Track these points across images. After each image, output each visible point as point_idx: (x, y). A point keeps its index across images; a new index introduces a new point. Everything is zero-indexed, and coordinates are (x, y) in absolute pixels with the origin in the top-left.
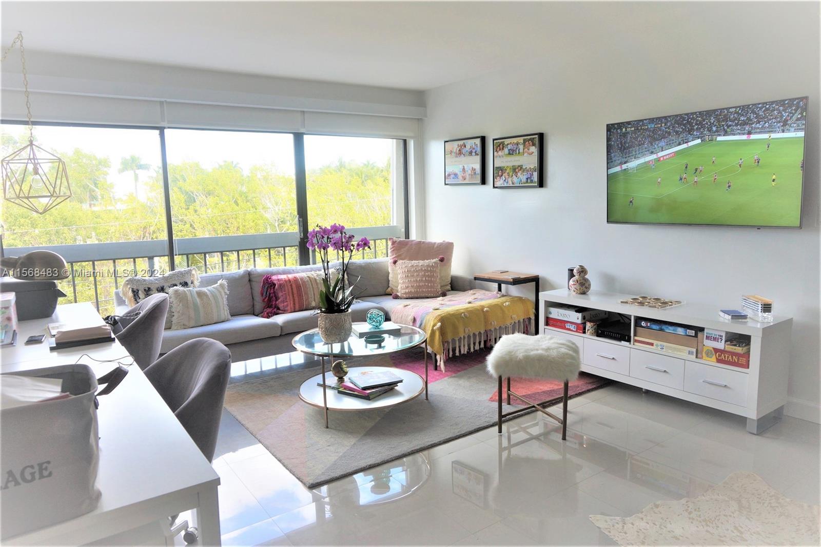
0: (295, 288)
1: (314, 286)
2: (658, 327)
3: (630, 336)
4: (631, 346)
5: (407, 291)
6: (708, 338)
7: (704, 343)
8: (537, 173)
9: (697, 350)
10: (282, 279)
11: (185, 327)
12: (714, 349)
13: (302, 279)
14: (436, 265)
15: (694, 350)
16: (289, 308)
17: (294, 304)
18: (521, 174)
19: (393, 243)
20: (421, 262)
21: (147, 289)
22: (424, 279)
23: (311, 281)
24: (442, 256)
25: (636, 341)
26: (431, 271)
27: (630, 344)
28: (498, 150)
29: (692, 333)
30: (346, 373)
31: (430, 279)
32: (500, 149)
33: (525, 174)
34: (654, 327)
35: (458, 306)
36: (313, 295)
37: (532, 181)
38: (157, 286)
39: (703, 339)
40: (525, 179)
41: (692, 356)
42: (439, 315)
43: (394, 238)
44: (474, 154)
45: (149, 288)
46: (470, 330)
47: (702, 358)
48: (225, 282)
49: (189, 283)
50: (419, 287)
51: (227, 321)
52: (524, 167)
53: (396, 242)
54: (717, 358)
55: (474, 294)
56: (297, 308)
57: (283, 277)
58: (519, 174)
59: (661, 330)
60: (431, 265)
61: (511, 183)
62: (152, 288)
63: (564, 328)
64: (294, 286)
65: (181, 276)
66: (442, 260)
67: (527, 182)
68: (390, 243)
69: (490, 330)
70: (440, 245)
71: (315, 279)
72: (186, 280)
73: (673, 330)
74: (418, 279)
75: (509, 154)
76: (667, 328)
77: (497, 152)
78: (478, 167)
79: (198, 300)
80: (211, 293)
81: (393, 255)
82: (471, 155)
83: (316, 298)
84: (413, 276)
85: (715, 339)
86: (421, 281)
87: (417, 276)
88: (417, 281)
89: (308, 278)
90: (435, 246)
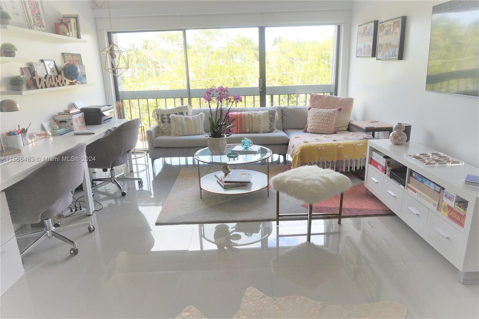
0: (239, 120)
1: (250, 119)
2: (421, 179)
3: (405, 182)
4: (405, 190)
5: (311, 128)
6: (446, 195)
7: (443, 200)
8: (398, 48)
9: (439, 204)
10: (233, 114)
11: (176, 135)
12: (448, 206)
13: (244, 115)
14: (334, 113)
15: (437, 203)
16: (234, 131)
17: (237, 129)
18: (390, 49)
19: (312, 96)
20: (325, 110)
21: (162, 114)
22: (322, 121)
23: (249, 117)
24: (341, 107)
25: (408, 187)
26: (328, 117)
27: (405, 188)
28: (381, 31)
29: (438, 189)
30: (230, 172)
31: (326, 122)
32: (382, 30)
33: (392, 49)
34: (419, 179)
35: (326, 142)
36: (248, 125)
37: (395, 56)
38: (167, 113)
39: (443, 196)
40: (392, 53)
41: (434, 207)
42: (303, 146)
43: (313, 93)
44: (370, 34)
45: (163, 114)
46: (324, 158)
47: (440, 211)
48: (203, 114)
49: (185, 113)
50: (319, 126)
51: (201, 134)
52: (392, 44)
53: (313, 96)
54: (448, 214)
55: (353, 135)
56: (239, 131)
57: (235, 113)
58: (389, 49)
59: (422, 182)
60: (330, 112)
61: (385, 56)
62: (164, 114)
63: (376, 167)
64: (239, 119)
65: (181, 109)
66: (340, 110)
67: (392, 56)
68: (309, 96)
69: (342, 161)
70: (343, 100)
71: (252, 116)
72: (183, 111)
73: (429, 184)
74: (319, 121)
75: (386, 34)
76: (425, 181)
77: (380, 33)
78: (371, 44)
79: (184, 122)
80: (193, 119)
81: (310, 104)
82: (369, 35)
83: (250, 127)
84: (316, 119)
85: (450, 198)
86: (320, 122)
87: (319, 119)
88: (318, 122)
89: (248, 115)
90: (340, 100)
